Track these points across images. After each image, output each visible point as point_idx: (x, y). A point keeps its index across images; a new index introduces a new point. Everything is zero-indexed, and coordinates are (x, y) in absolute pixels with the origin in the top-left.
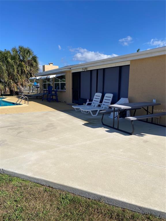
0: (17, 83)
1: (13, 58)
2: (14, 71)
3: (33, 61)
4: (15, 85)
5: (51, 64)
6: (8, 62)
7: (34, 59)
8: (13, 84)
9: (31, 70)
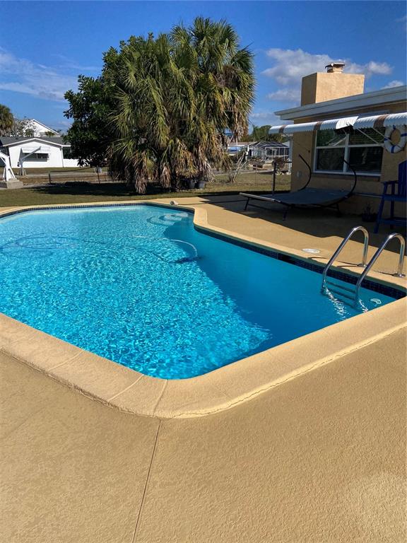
0: (195, 149)
1: (184, 60)
2: (189, 107)
3: (239, 69)
4: (190, 154)
5: (335, 69)
6: (166, 75)
7: (243, 61)
8: (183, 153)
9: (233, 101)
